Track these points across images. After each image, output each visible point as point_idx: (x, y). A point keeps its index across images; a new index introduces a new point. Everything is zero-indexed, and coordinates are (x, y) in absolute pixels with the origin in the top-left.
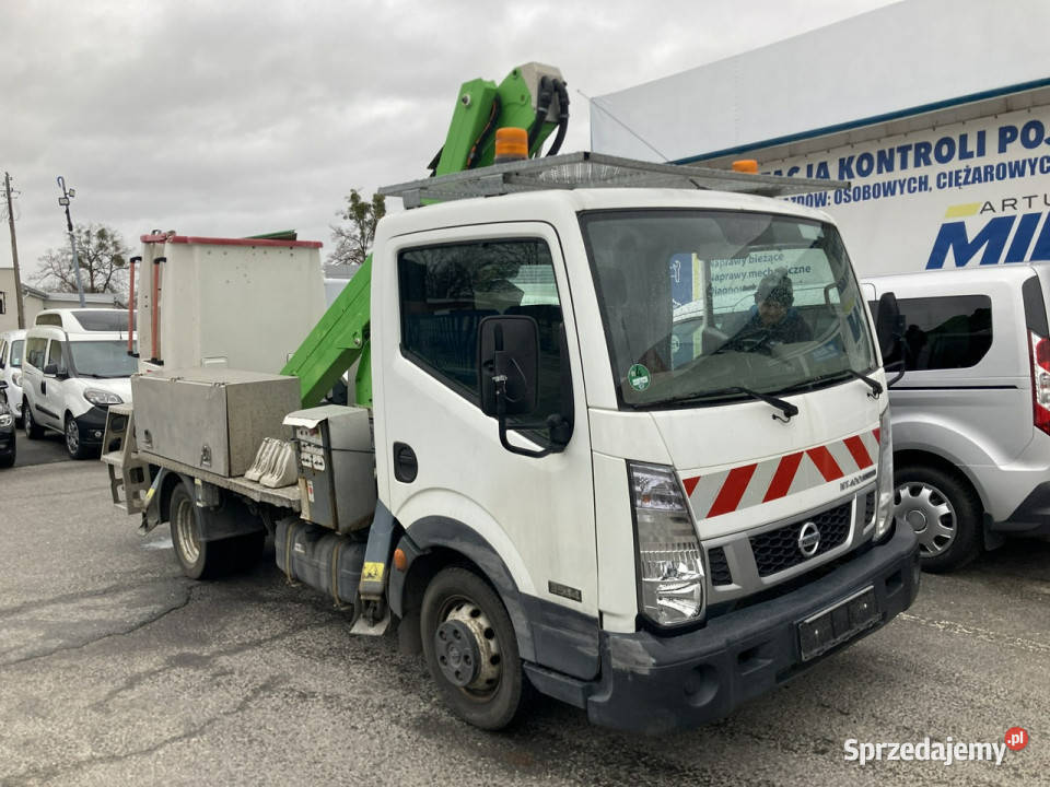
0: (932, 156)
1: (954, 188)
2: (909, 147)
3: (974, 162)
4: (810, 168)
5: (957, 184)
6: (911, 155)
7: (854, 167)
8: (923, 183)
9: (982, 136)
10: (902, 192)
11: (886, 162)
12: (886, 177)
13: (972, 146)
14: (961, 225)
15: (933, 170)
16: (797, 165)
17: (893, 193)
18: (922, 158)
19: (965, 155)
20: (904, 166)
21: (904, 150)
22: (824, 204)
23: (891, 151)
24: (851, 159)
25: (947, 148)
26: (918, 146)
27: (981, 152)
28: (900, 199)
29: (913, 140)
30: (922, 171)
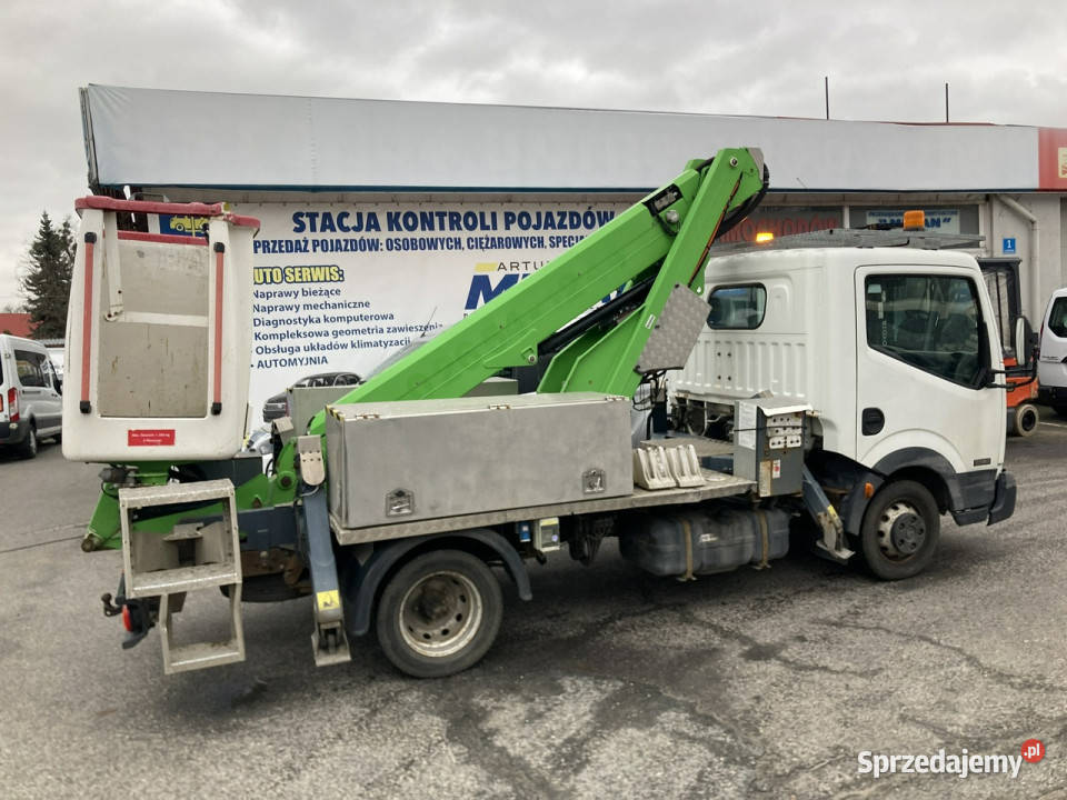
0: (462, 223)
1: (480, 250)
2: (445, 214)
3: (491, 233)
4: (359, 216)
5: (481, 248)
6: (446, 219)
7: (401, 221)
8: (458, 243)
9: (494, 215)
10: (443, 248)
11: (427, 222)
12: (428, 234)
13: (488, 222)
14: (486, 278)
15: (464, 234)
16: (348, 211)
17: (436, 248)
18: (455, 224)
19: (484, 227)
20: (442, 227)
21: (441, 215)
22: (377, 249)
23: (431, 214)
24: (398, 214)
25: (472, 221)
26: (451, 214)
27: (495, 228)
28: (441, 254)
29: (448, 208)
30: (455, 234)
